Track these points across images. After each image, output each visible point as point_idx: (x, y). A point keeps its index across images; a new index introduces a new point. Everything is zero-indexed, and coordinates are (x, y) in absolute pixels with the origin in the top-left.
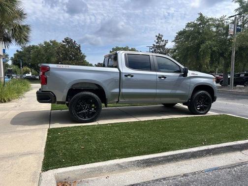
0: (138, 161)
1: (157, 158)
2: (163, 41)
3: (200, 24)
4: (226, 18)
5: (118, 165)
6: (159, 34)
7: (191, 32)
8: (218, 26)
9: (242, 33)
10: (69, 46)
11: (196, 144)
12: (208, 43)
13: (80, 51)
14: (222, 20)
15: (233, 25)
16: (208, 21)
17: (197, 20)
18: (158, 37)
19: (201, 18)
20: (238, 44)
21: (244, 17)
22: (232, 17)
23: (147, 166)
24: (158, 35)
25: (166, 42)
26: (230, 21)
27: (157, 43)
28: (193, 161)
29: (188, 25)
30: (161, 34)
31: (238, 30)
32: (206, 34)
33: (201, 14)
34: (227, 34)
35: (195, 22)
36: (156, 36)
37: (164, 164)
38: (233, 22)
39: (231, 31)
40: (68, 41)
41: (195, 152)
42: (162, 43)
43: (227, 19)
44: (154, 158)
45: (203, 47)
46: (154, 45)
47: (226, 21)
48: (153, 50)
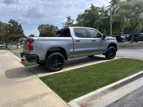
0: (110, 87)
1: (118, 84)
2: (71, 20)
3: (92, 10)
4: (105, 7)
5: (103, 91)
6: (69, 16)
7: (88, 15)
8: (101, 11)
9: (115, 14)
10: (13, 25)
11: (128, 74)
12: (98, 20)
13: (21, 28)
14: (103, 8)
15: (110, 11)
16: (96, 9)
17: (90, 8)
18: (68, 18)
19: (93, 7)
20: (114, 21)
21: (114, 6)
22: (109, 6)
23: (115, 90)
24: (68, 17)
25: (73, 20)
26: (107, 9)
27: (68, 21)
28: (132, 83)
29: (86, 11)
31: (112, 14)
32: (96, 15)
33: (92, 5)
34: (106, 15)
35: (90, 9)
36: (67, 17)
37: (121, 87)
38: (110, 9)
39: (109, 14)
40: (12, 22)
41: (132, 79)
42: (71, 21)
44: (116, 85)
45: (95, 22)
46: (66, 23)
47: (105, 8)
48: (66, 25)
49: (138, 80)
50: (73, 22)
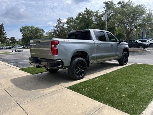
2: (61, 23)
3: (87, 14)
4: (99, 11)
7: (82, 19)
8: (95, 16)
14: (97, 13)
16: (91, 13)
17: (84, 12)
18: (59, 21)
19: (87, 10)
22: (104, 11)
25: (64, 24)
26: (101, 14)
27: (58, 24)
29: (80, 14)
30: (60, 19)
33: (87, 8)
36: (57, 20)
42: (61, 25)
43: (100, 12)
46: (57, 26)
47: (99, 13)
48: (56, 28)
50: (63, 26)
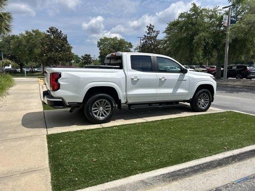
0: (164, 175)
1: (183, 169)
2: (154, 32)
3: (194, 15)
4: (219, 8)
6: (151, 25)
7: (185, 23)
8: (211, 17)
9: (237, 24)
10: (54, 37)
11: (219, 149)
12: (202, 34)
13: (67, 42)
14: (215, 11)
15: (227, 16)
16: (201, 12)
18: (150, 28)
19: (195, 8)
20: (234, 36)
21: (237, 8)
22: (226, 7)
23: (173, 180)
24: (149, 26)
25: (158, 33)
26: (223, 12)
27: (149, 33)
28: (220, 170)
29: (181, 16)
30: (152, 25)
31: (232, 22)
32: (200, 25)
33: (194, 5)
34: (220, 25)
35: (189, 12)
36: (147, 27)
37: (190, 176)
38: (227, 13)
39: (225, 22)
40: (53, 31)
41: (221, 160)
42: (154, 34)
43: (221, 10)
44: (180, 171)
45: (196, 38)
46: (146, 36)
47: (219, 12)
48: (144, 41)
49: (238, 164)
50: (156, 36)
